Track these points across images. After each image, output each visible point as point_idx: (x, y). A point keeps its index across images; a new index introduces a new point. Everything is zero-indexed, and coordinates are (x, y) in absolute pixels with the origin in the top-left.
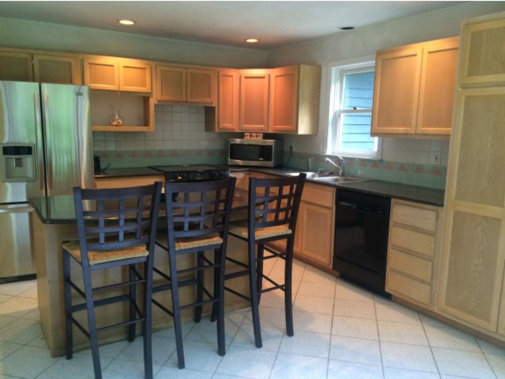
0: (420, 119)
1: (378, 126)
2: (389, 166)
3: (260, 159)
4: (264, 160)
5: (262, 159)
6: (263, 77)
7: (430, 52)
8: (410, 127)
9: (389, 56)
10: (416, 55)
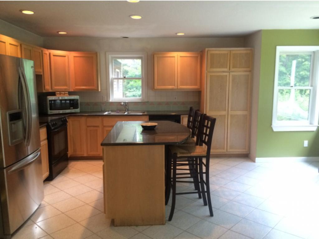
0: (179, 83)
1: (158, 86)
2: (152, 103)
3: (71, 108)
4: (74, 109)
5: (72, 108)
6: (65, 56)
7: (180, 57)
8: (175, 86)
9: (161, 56)
10: (174, 57)
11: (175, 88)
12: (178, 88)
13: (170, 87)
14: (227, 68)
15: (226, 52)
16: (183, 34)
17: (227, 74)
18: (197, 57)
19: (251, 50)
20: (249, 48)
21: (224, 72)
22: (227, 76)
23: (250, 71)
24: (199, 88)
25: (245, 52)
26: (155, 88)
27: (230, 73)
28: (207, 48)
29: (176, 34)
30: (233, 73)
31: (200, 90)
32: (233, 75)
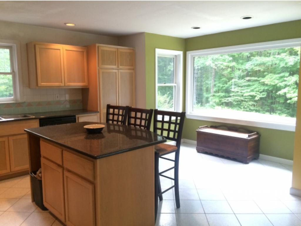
0: (66, 79)
1: (41, 82)
7: (66, 50)
8: (62, 82)
9: (44, 47)
10: (60, 50)
11: (62, 85)
12: (66, 85)
13: (57, 84)
14: (116, 65)
15: (114, 50)
16: (74, 25)
17: (117, 71)
18: (83, 52)
19: (133, 50)
20: (132, 48)
21: (113, 69)
22: (116, 73)
23: (133, 69)
24: (87, 85)
25: (128, 51)
26: (39, 85)
27: (119, 70)
28: (98, 43)
29: (65, 24)
30: (121, 71)
31: (88, 87)
32: (121, 72)
